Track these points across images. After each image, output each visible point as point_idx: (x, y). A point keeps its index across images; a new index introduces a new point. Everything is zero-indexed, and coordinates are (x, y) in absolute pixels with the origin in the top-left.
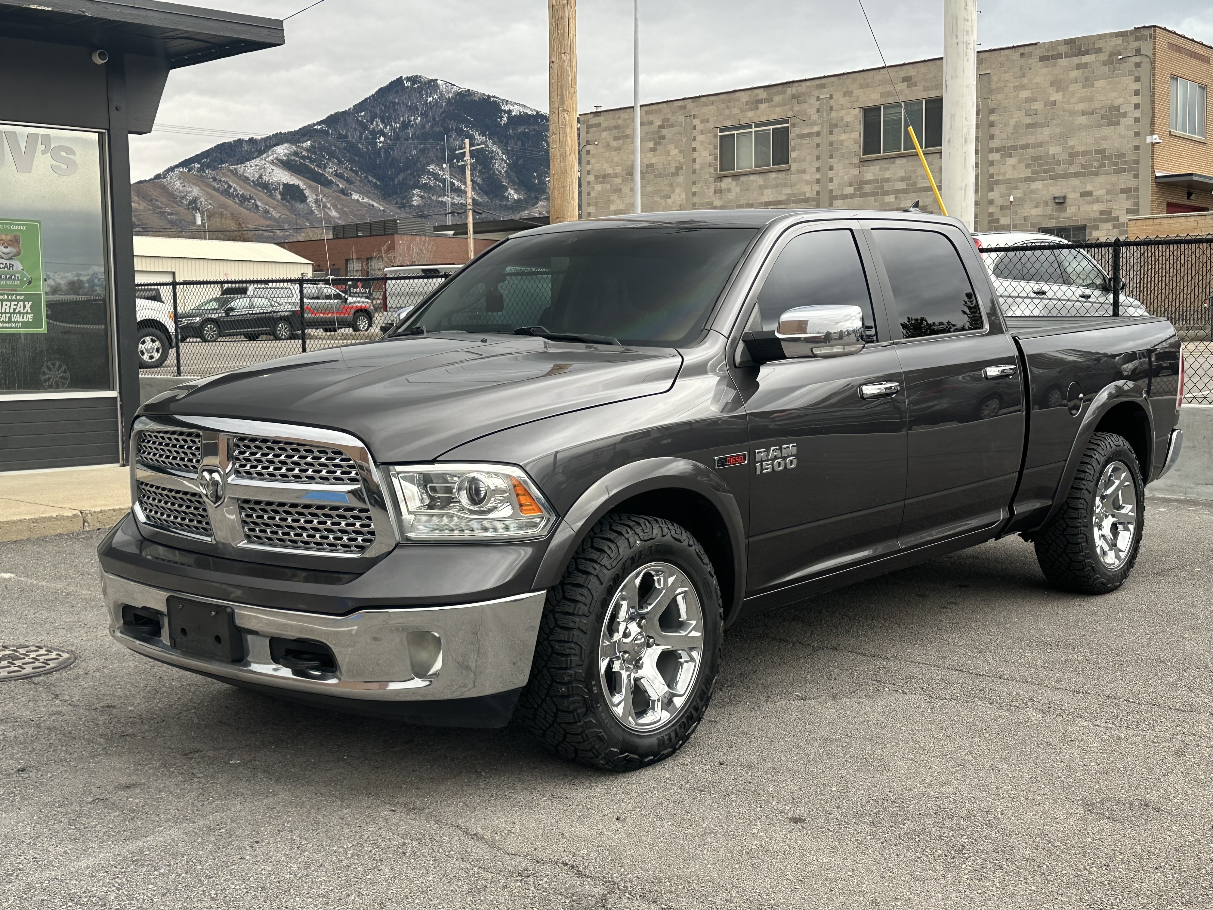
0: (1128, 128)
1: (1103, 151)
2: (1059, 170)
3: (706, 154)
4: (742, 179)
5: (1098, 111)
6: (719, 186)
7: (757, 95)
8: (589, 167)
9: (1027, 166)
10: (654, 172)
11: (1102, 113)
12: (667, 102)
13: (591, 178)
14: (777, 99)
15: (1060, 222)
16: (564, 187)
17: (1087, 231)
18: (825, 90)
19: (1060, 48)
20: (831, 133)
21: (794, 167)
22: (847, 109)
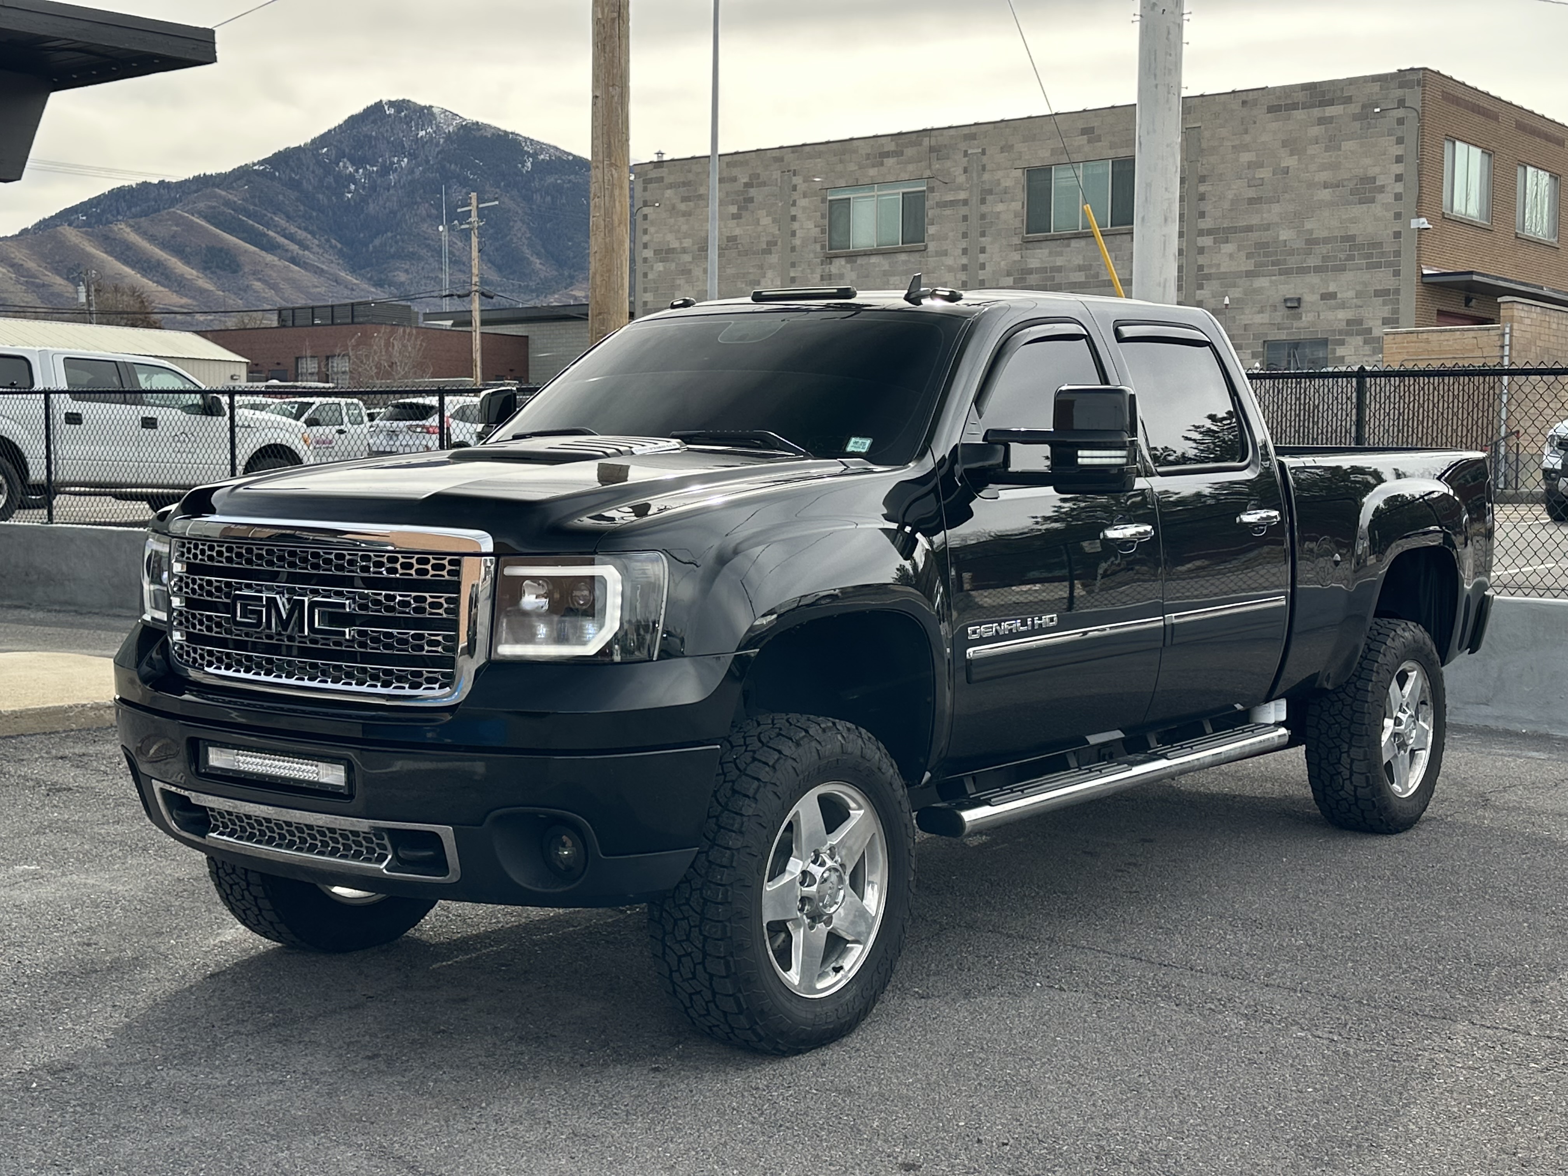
0: (1387, 207)
1: (1351, 238)
2: (1293, 262)
3: (810, 225)
4: (860, 261)
5: (1345, 183)
6: (827, 270)
7: (883, 145)
8: (646, 238)
9: (1249, 256)
10: (737, 248)
11: (1351, 185)
12: (758, 150)
13: (648, 253)
14: (910, 152)
15: (1293, 333)
16: (609, 271)
17: (1329, 347)
18: (976, 142)
19: (1296, 94)
20: (983, 201)
21: (932, 246)
22: (1006, 169)
